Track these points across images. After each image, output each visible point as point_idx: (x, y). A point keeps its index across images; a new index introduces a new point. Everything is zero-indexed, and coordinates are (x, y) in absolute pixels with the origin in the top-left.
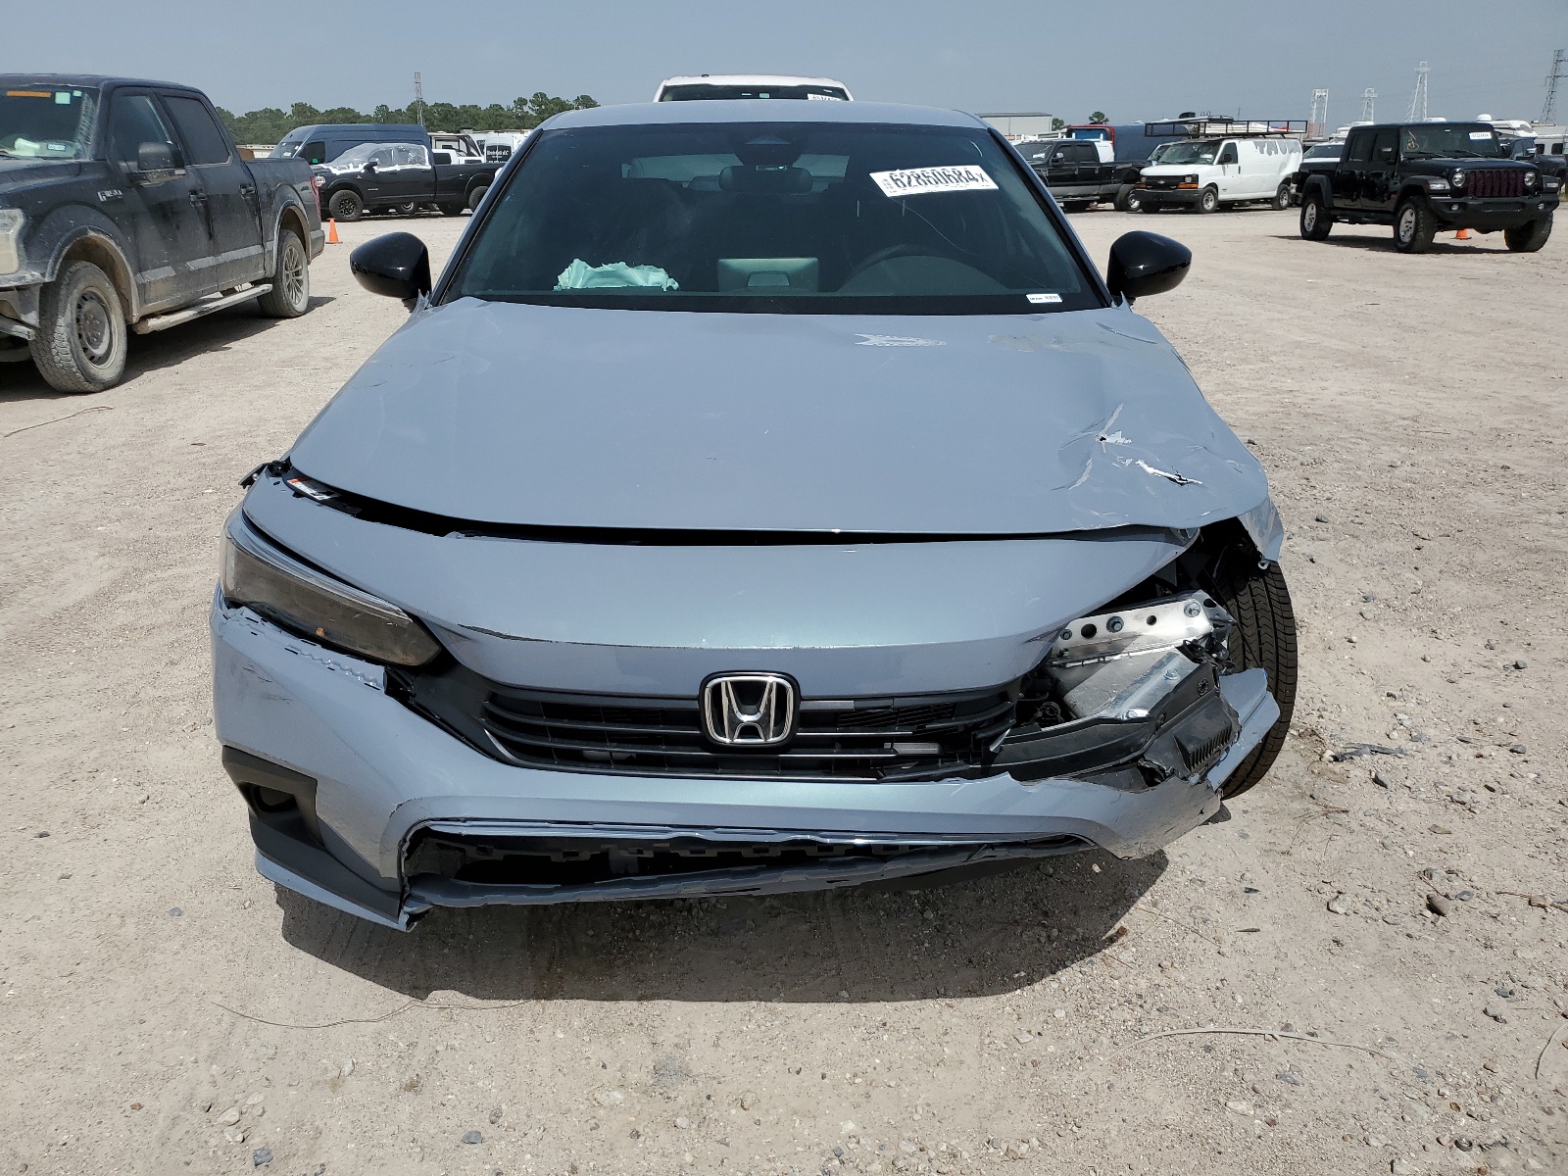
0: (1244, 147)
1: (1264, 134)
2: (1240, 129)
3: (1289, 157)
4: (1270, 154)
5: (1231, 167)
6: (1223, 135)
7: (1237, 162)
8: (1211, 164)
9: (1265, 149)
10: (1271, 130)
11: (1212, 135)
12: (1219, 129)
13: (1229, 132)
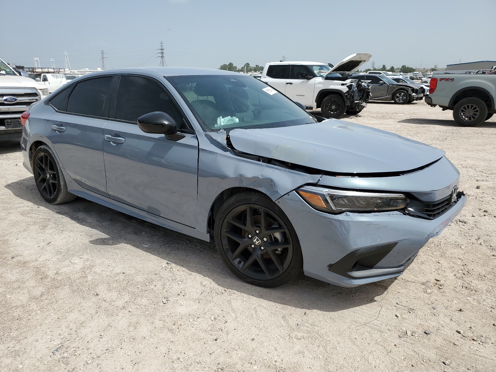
0: (49, 76)
1: (53, 72)
2: (46, 70)
3: (62, 79)
4: (57, 78)
5: (46, 82)
6: (41, 72)
7: (48, 81)
8: (40, 81)
9: (55, 77)
10: (55, 71)
11: (38, 72)
12: (40, 70)
13: (43, 71)
